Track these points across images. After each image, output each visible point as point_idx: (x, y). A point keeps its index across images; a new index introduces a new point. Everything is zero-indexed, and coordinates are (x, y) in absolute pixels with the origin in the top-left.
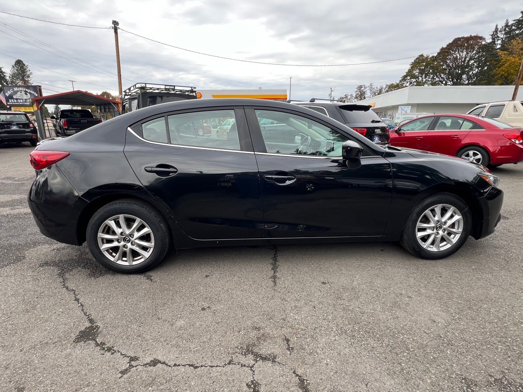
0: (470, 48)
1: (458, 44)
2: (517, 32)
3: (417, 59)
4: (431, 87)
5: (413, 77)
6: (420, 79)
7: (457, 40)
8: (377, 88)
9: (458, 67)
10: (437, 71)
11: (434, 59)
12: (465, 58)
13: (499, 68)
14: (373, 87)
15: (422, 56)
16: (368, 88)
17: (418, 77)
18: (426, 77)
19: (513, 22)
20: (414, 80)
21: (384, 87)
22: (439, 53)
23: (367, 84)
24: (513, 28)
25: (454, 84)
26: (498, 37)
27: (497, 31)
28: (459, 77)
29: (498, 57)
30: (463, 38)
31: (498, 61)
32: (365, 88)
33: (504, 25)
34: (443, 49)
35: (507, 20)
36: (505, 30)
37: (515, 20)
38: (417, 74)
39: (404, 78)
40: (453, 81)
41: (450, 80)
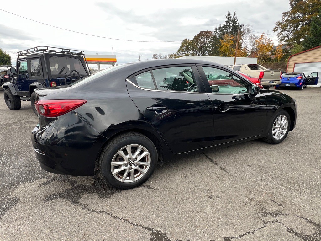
0: (207, 37)
1: (202, 34)
2: (225, 31)
3: (184, 41)
4: (192, 56)
5: (183, 50)
6: (187, 52)
7: (201, 33)
8: (164, 56)
9: (203, 46)
10: (194, 48)
11: (192, 41)
12: (206, 42)
13: (221, 48)
14: (162, 56)
15: (186, 39)
16: (159, 56)
17: (185, 51)
18: (189, 51)
19: (223, 26)
20: (183, 52)
21: (168, 56)
22: (194, 39)
23: (158, 54)
24: (223, 29)
25: (202, 55)
26: (217, 32)
27: (216, 30)
28: (204, 51)
29: (220, 42)
30: (204, 31)
31: (220, 44)
32: (157, 56)
33: (219, 27)
34: (195, 36)
35: (220, 25)
36: (220, 29)
37: (223, 25)
38: (185, 49)
39: (179, 51)
40: (201, 54)
41: (200, 53)
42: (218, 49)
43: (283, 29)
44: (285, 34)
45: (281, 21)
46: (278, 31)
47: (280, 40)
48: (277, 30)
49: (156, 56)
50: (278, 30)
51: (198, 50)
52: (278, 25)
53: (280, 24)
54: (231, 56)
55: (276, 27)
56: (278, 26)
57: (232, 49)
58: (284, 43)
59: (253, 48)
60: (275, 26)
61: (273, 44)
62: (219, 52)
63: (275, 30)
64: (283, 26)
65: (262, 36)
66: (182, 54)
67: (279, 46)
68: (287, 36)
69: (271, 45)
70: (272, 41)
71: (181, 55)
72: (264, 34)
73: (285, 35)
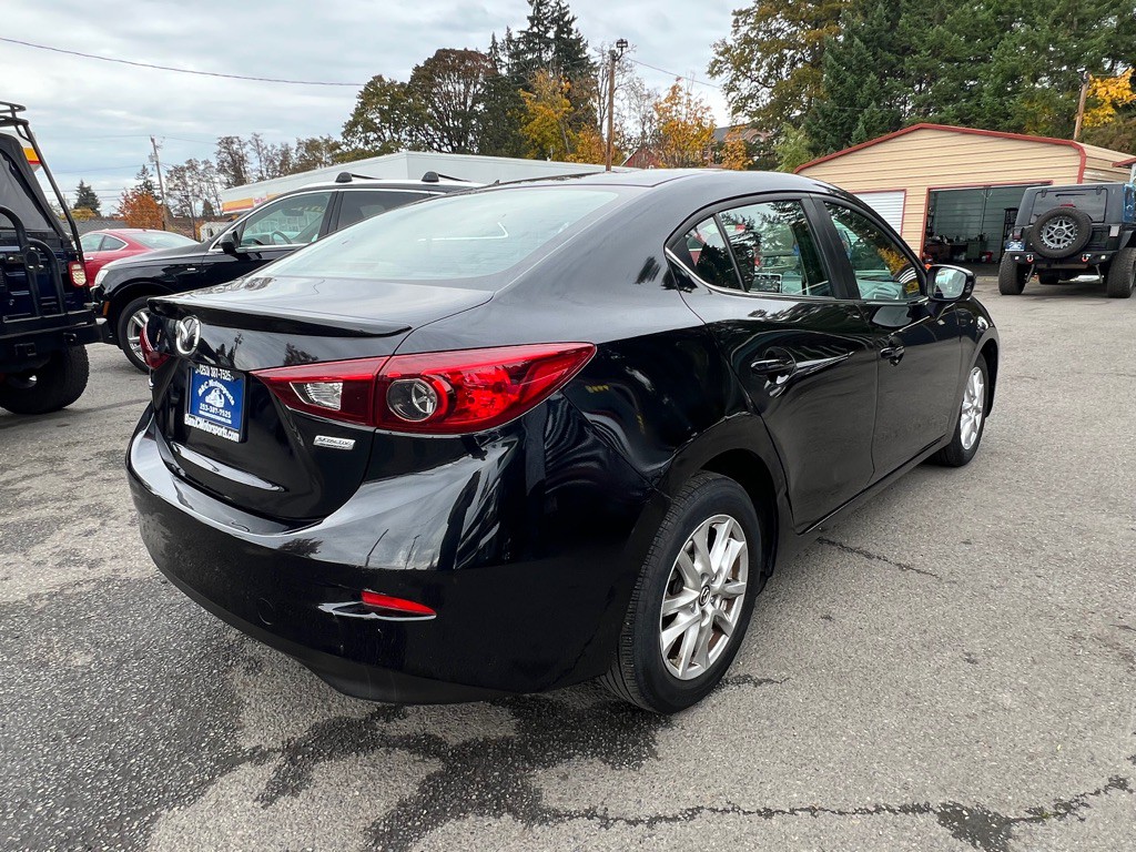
0: (468, 76)
1: (445, 63)
2: (530, 57)
3: (371, 84)
5: (370, 126)
6: (387, 134)
7: (442, 55)
8: (273, 147)
9: (456, 115)
10: (418, 120)
11: (407, 90)
12: (465, 98)
13: (526, 124)
14: (263, 145)
15: (380, 78)
16: (249, 146)
17: (380, 130)
18: (396, 131)
19: (519, 35)
20: (372, 136)
21: (294, 146)
22: (413, 79)
23: (245, 137)
24: (522, 46)
25: (454, 150)
26: (499, 60)
27: (496, 48)
28: (461, 135)
29: (521, 102)
30: (453, 51)
31: (524, 110)
32: (243, 145)
33: (505, 37)
34: (417, 69)
35: (509, 30)
36: (509, 49)
37: (522, 32)
38: (377, 121)
39: (350, 129)
40: (451, 145)
41: (446, 140)
42: (516, 129)
43: (738, 69)
44: (745, 86)
45: (730, 42)
46: (724, 75)
47: (730, 110)
48: (720, 72)
49: (235, 147)
50: (722, 72)
51: (436, 129)
52: (722, 54)
53: (728, 50)
54: (568, 158)
55: (717, 61)
56: (721, 58)
57: (569, 131)
58: (747, 120)
59: (644, 132)
60: (711, 55)
61: (712, 121)
62: (520, 140)
63: (714, 71)
64: (736, 60)
65: (674, 88)
66: (367, 143)
67: (732, 129)
68: (751, 97)
69: (706, 123)
70: (708, 109)
71: (361, 146)
72: (680, 83)
73: (746, 93)
